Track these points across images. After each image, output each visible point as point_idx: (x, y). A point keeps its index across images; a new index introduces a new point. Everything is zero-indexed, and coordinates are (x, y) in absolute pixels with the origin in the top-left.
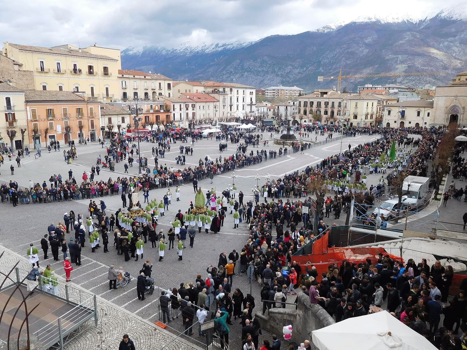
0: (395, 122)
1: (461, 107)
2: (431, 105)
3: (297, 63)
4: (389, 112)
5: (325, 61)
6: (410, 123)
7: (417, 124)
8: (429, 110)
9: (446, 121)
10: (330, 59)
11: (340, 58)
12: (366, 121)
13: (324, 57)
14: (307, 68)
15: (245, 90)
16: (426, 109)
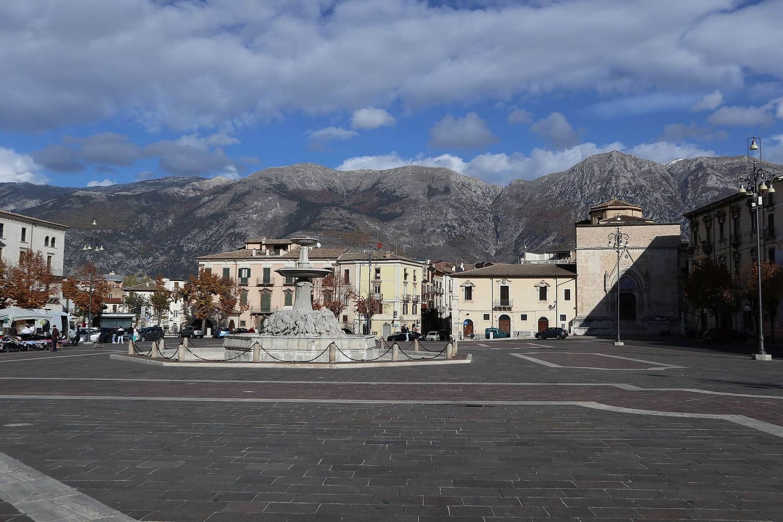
0: (486, 317)
1: (639, 275)
2: (571, 270)
3: (134, 247)
4: (469, 292)
5: (192, 246)
6: (524, 317)
7: (543, 322)
8: (569, 284)
9: (610, 309)
10: (200, 244)
11: (218, 243)
12: (405, 317)
13: (188, 239)
14: (155, 258)
15: (29, 228)
16: (560, 280)
